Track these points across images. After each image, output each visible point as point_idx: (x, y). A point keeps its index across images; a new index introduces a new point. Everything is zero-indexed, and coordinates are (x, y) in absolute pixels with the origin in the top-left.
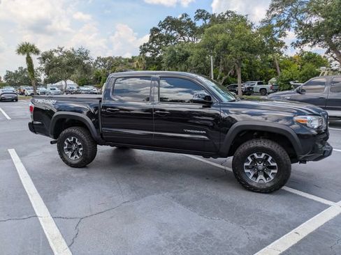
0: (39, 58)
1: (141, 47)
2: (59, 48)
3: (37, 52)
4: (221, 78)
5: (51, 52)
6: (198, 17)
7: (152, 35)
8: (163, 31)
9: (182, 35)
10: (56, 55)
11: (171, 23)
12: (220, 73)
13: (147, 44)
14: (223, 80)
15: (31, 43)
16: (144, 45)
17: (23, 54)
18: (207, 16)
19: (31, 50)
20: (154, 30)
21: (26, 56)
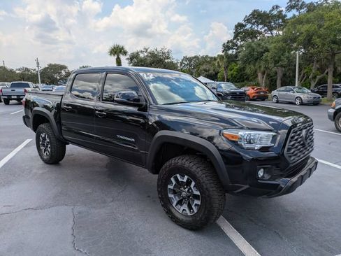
0: (128, 59)
1: (224, 44)
2: (145, 49)
3: (125, 53)
4: (314, 77)
5: (138, 53)
6: (290, 8)
7: (236, 31)
8: (249, 26)
9: (271, 29)
10: (142, 55)
11: (258, 17)
12: (313, 71)
13: (231, 41)
14: (317, 80)
15: (121, 45)
16: (228, 43)
17: (114, 55)
18: (302, 5)
19: (120, 52)
20: (240, 26)
21: (116, 57)
